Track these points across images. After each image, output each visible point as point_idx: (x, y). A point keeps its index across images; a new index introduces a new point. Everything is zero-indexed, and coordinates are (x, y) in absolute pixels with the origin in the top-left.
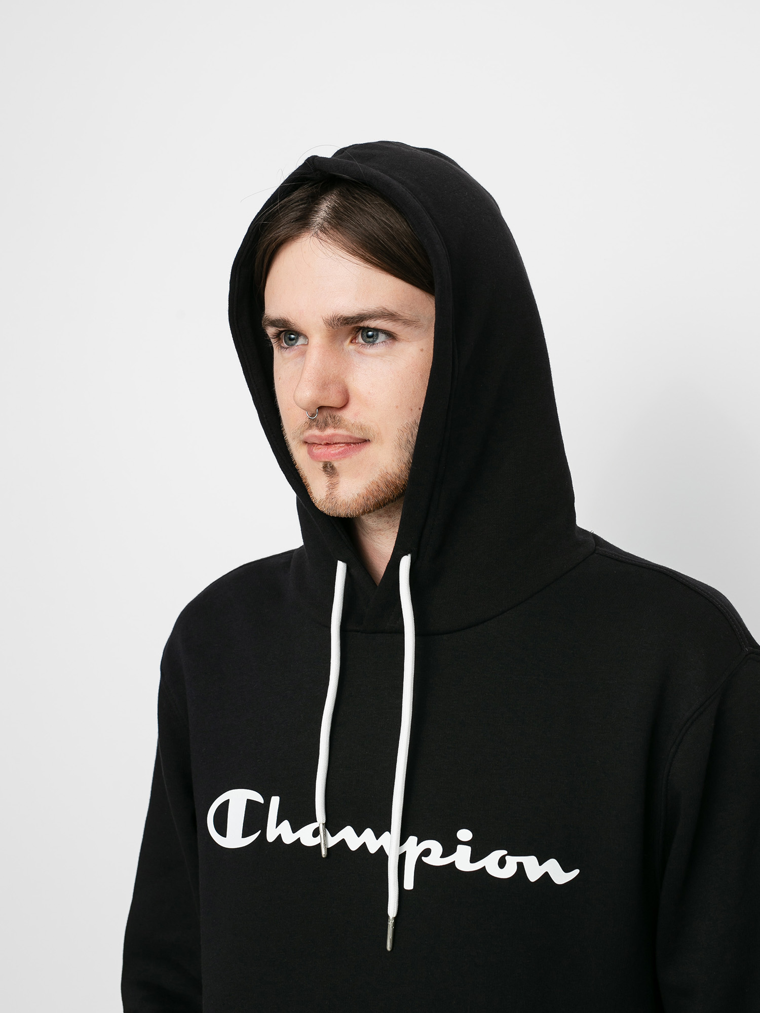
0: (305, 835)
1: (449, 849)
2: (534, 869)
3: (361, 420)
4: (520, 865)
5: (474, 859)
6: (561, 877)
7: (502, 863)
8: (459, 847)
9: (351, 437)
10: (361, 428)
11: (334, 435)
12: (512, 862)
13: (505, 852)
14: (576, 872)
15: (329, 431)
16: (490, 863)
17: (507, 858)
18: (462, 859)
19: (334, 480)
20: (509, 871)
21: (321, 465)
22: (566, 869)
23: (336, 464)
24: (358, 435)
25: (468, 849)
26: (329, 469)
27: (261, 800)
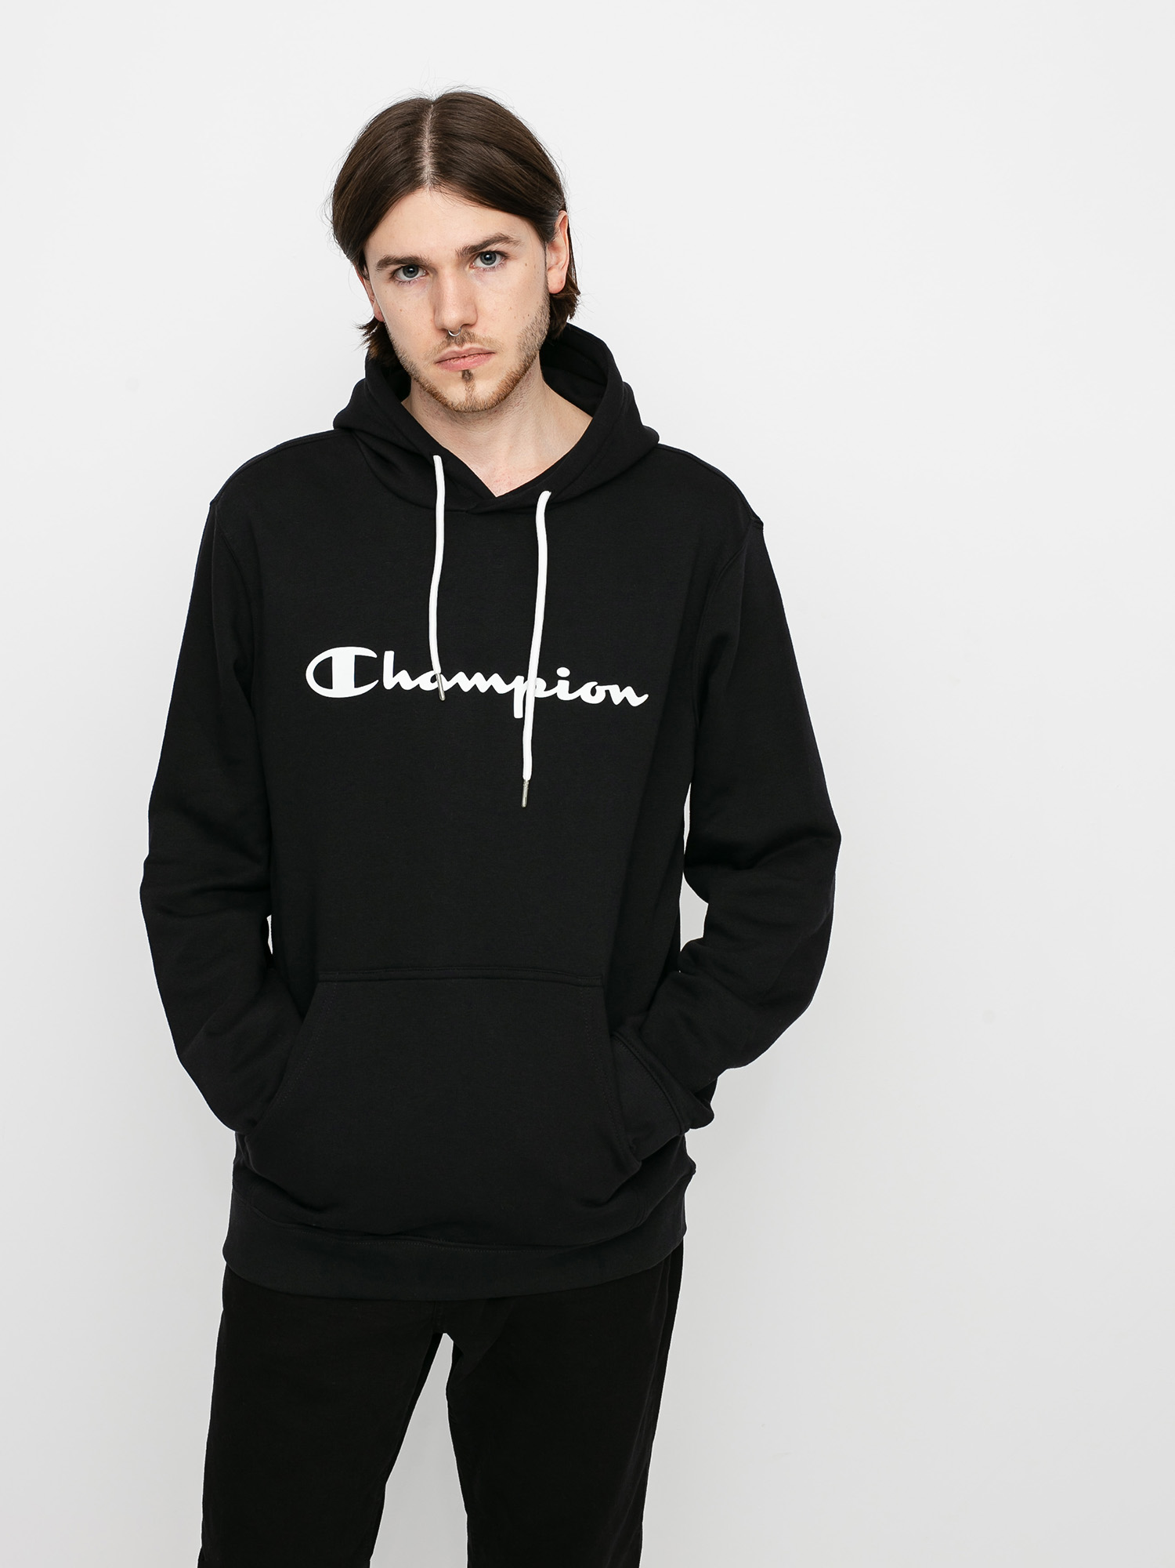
0: (425, 682)
1: (552, 682)
2: (617, 695)
3: (488, 335)
4: (607, 692)
5: (571, 691)
6: (637, 701)
7: (593, 692)
8: (560, 682)
9: (482, 350)
10: (490, 341)
11: (470, 349)
12: (601, 691)
13: (596, 683)
14: (646, 696)
15: (467, 346)
16: (584, 693)
17: (597, 688)
18: (562, 691)
19: (471, 384)
20: (599, 698)
21: (460, 374)
23: (473, 371)
24: (488, 348)
25: (566, 683)
26: (467, 376)
27: (375, 656)
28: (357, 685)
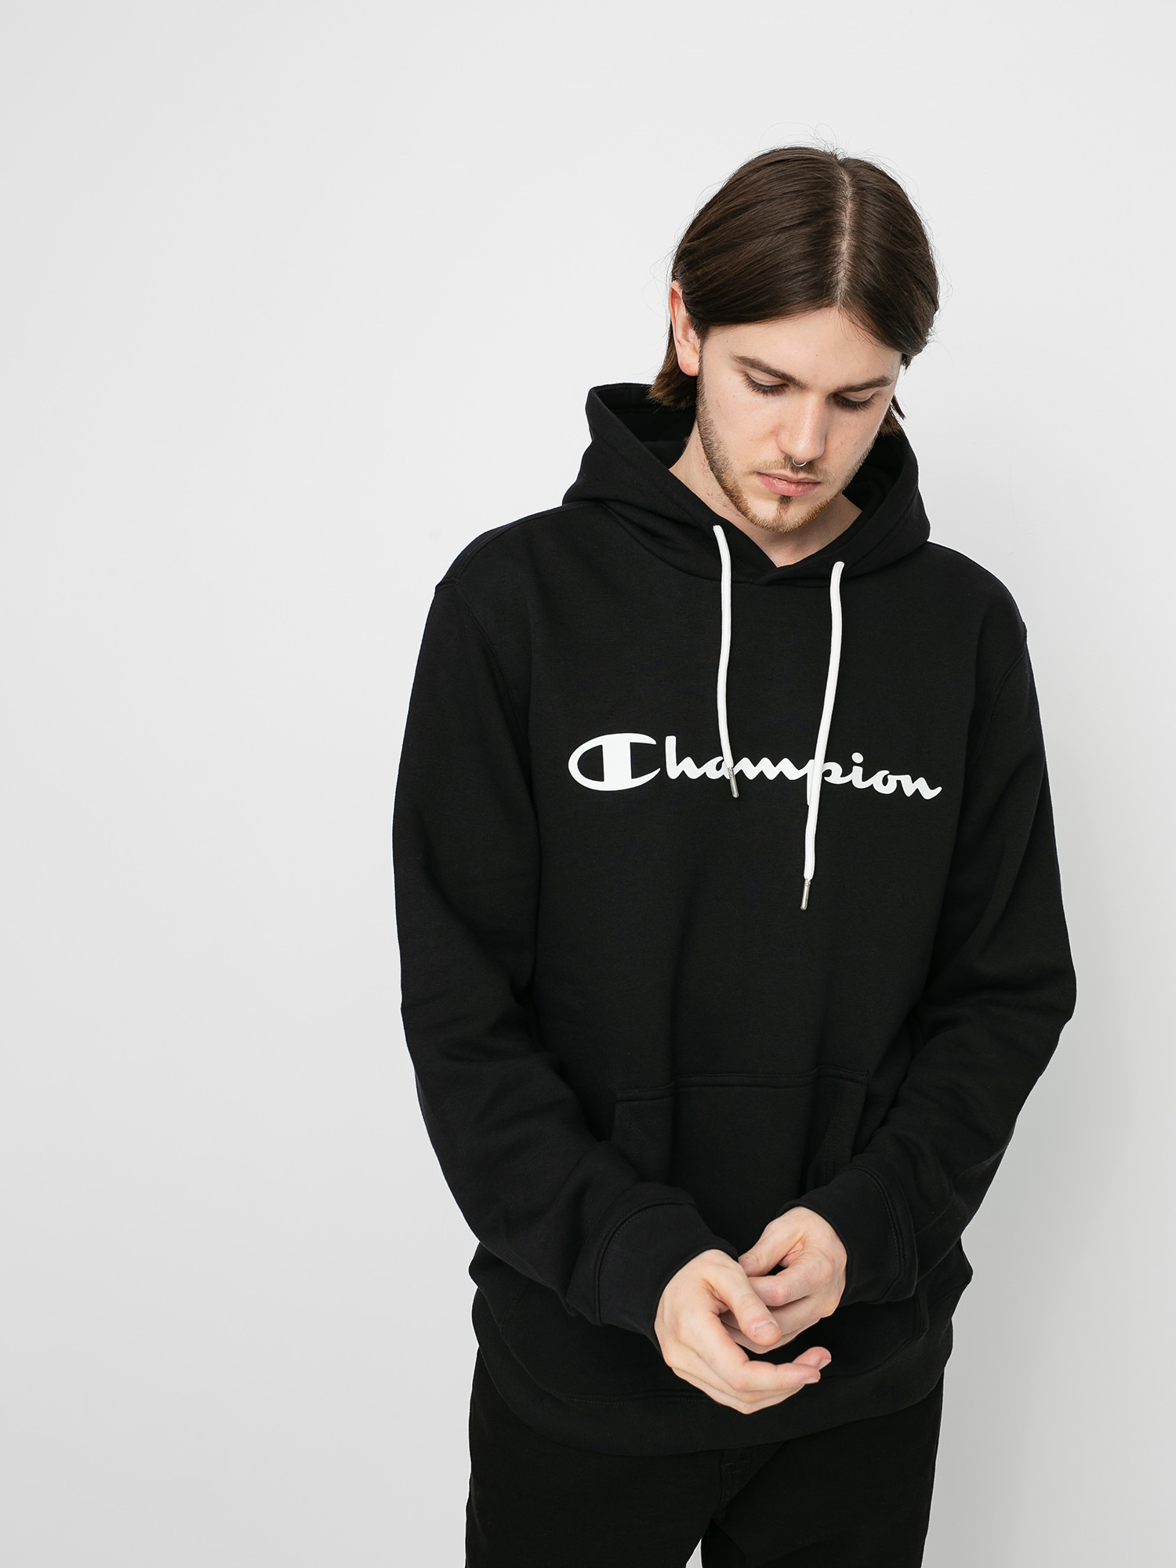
1: (846, 772)
2: (910, 786)
4: (899, 782)
5: (865, 779)
6: (929, 794)
7: (885, 781)
8: (855, 768)
12: (893, 780)
13: (888, 772)
14: (939, 789)
15: (802, 475)
16: (876, 781)
17: (889, 776)
18: (856, 777)
19: (786, 507)
20: (890, 789)
21: (778, 496)
22: (932, 787)
25: (861, 770)
27: (653, 742)
28: (635, 775)
